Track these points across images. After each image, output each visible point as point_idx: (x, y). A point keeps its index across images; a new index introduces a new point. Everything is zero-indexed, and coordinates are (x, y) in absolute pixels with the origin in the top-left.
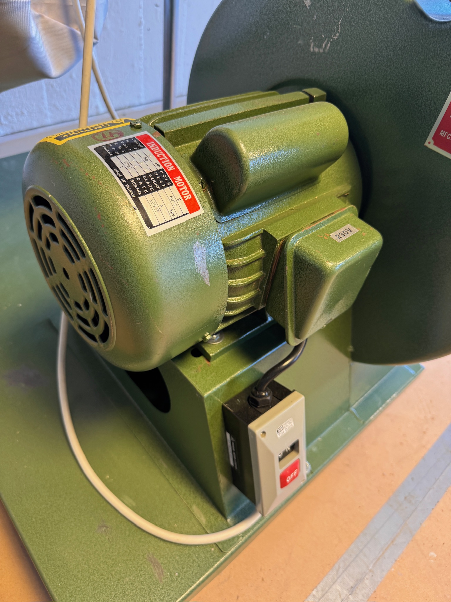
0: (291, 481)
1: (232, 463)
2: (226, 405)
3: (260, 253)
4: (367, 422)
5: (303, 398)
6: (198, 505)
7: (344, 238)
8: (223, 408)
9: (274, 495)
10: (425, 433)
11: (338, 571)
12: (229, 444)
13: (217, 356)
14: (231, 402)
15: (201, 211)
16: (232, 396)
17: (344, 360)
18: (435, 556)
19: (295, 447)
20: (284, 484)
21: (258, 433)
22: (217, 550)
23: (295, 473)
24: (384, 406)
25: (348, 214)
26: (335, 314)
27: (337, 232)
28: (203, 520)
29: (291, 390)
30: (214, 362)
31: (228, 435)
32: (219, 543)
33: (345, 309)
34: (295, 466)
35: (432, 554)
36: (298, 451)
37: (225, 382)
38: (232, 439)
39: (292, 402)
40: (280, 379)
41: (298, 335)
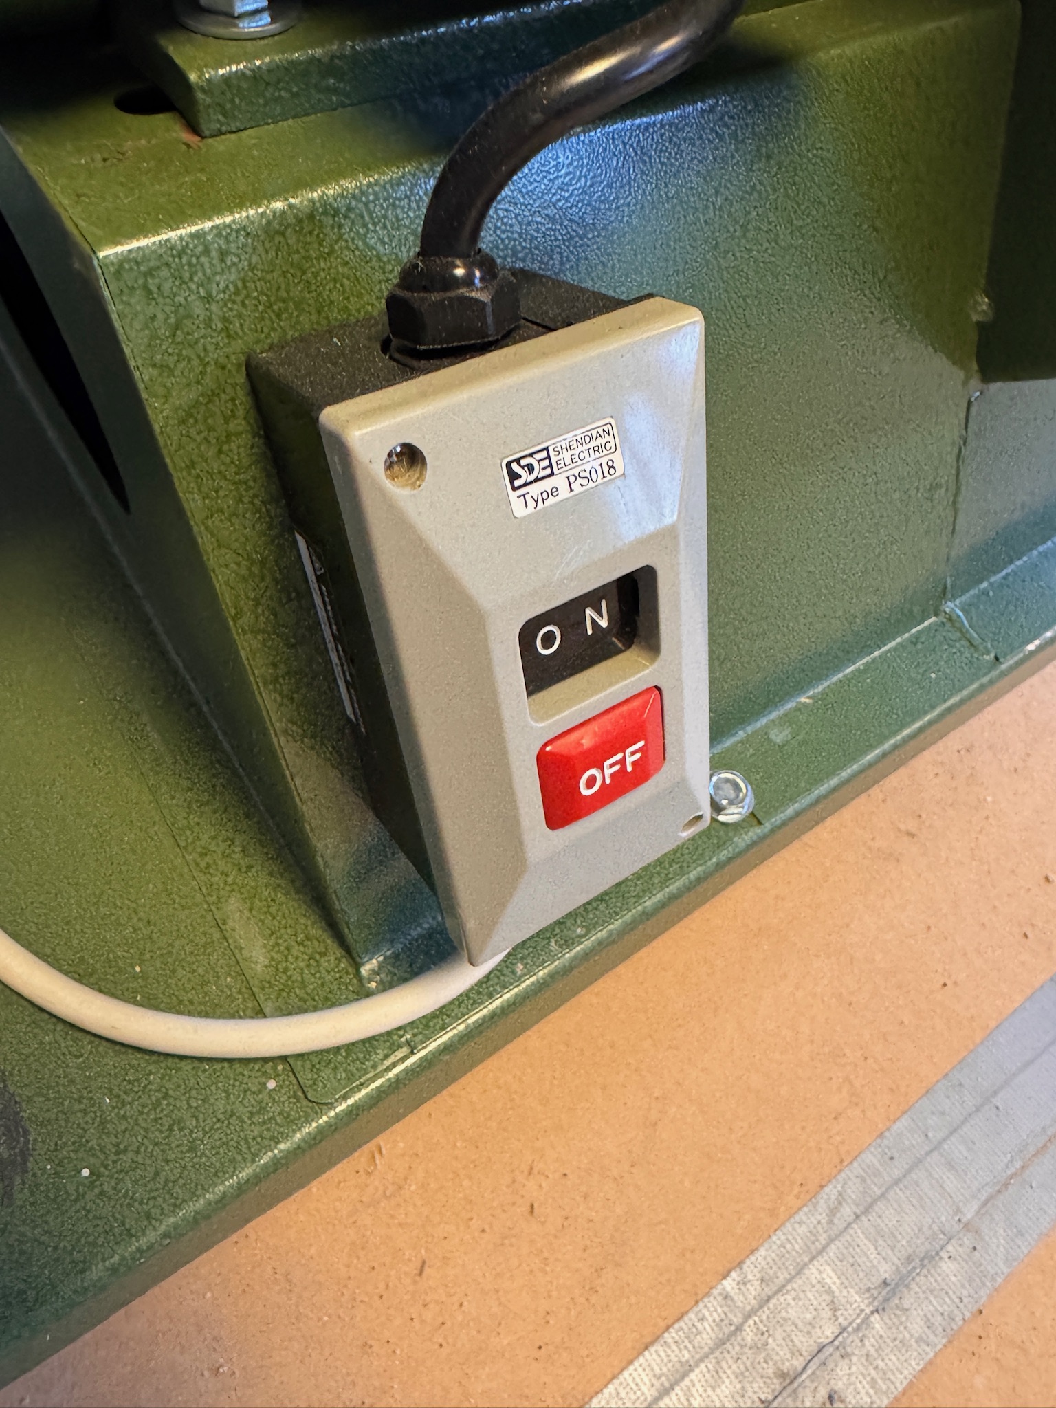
11: (833, 1212)
23: (631, 757)
28: (258, 957)
34: (636, 722)
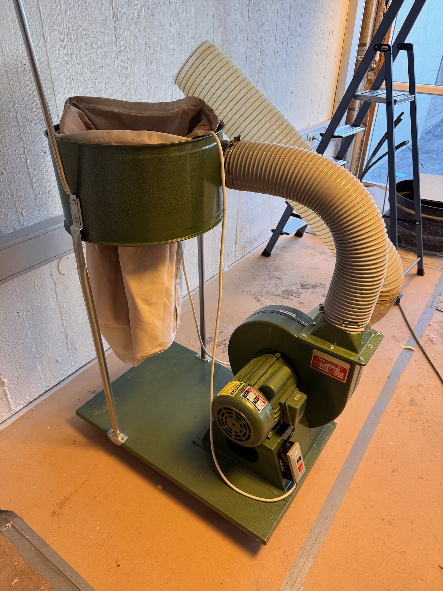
0: (302, 469)
1: (283, 470)
2: (278, 451)
3: (279, 407)
4: (320, 449)
5: (298, 443)
6: (274, 490)
7: (298, 399)
8: (277, 452)
9: (298, 475)
10: (345, 449)
12: (281, 464)
13: (271, 438)
14: (279, 450)
15: (267, 403)
16: (279, 448)
17: (306, 428)
18: (358, 492)
19: (300, 458)
20: (300, 471)
21: (290, 455)
22: (285, 501)
23: (302, 466)
24: (325, 442)
25: (297, 391)
26: (301, 417)
27: (296, 398)
28: (278, 494)
29: (295, 442)
30: (271, 439)
31: (280, 461)
32: (285, 498)
33: (303, 415)
34: (301, 465)
35: (356, 492)
36: (301, 460)
37: (276, 445)
38: (282, 461)
39: (296, 445)
40: (291, 440)
41: (293, 426)
